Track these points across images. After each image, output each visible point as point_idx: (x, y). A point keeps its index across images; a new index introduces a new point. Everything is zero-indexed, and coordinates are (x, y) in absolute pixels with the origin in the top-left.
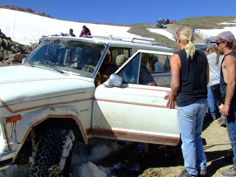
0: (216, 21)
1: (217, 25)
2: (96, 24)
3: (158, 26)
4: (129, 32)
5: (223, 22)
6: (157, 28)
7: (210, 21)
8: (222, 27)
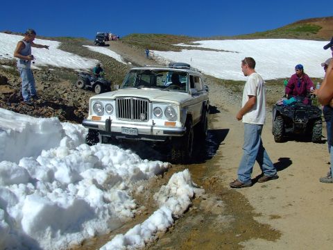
0: (171, 41)
1: (173, 47)
2: (6, 33)
3: (97, 42)
4: (59, 48)
5: (179, 43)
6: (96, 45)
7: (164, 40)
8: (178, 49)
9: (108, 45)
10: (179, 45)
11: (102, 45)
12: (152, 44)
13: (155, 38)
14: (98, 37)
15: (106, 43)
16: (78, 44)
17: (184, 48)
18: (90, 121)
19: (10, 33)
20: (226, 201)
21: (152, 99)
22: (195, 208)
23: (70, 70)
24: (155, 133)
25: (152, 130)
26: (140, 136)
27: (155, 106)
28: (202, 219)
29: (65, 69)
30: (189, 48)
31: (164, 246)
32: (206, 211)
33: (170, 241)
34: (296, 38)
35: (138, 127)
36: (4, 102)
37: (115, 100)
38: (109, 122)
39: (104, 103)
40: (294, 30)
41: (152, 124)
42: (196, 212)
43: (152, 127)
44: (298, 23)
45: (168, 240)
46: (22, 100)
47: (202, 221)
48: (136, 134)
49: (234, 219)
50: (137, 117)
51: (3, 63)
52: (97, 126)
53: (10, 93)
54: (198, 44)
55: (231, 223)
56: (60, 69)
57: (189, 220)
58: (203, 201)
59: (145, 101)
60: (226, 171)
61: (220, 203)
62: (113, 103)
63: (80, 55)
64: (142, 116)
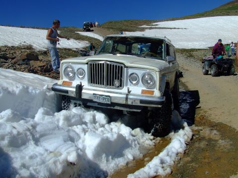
0: (137, 24)
1: (139, 28)
3: (85, 29)
5: (143, 25)
6: (84, 31)
7: (131, 24)
8: (143, 30)
9: (92, 31)
10: (142, 26)
11: (89, 30)
12: (124, 28)
13: (125, 23)
14: (85, 25)
15: (91, 29)
16: (72, 31)
17: (147, 28)
18: (60, 85)
19: (24, 27)
20: (218, 131)
21: (127, 64)
22: (197, 136)
23: (69, 50)
24: (130, 103)
25: (127, 99)
26: (113, 104)
27: (131, 71)
28: (207, 143)
29: (65, 49)
30: (150, 28)
31: (188, 163)
32: (207, 138)
33: (190, 160)
34: (228, 15)
35: (111, 95)
36: (41, 72)
37: (87, 64)
38: (80, 88)
39: (76, 67)
40: (226, 9)
41: (127, 92)
42: (200, 139)
43: (127, 95)
44: (228, 4)
45: (189, 159)
46: (52, 70)
47: (207, 145)
48: (109, 103)
49: (231, 142)
50: (110, 83)
51: (23, 48)
52: (67, 92)
53: (44, 66)
54: (157, 25)
55: (231, 145)
56: (62, 49)
57: (197, 145)
58: (201, 131)
59: (121, 65)
60: (207, 110)
61: (215, 132)
62: (85, 67)
63: (74, 39)
64: (117, 83)
